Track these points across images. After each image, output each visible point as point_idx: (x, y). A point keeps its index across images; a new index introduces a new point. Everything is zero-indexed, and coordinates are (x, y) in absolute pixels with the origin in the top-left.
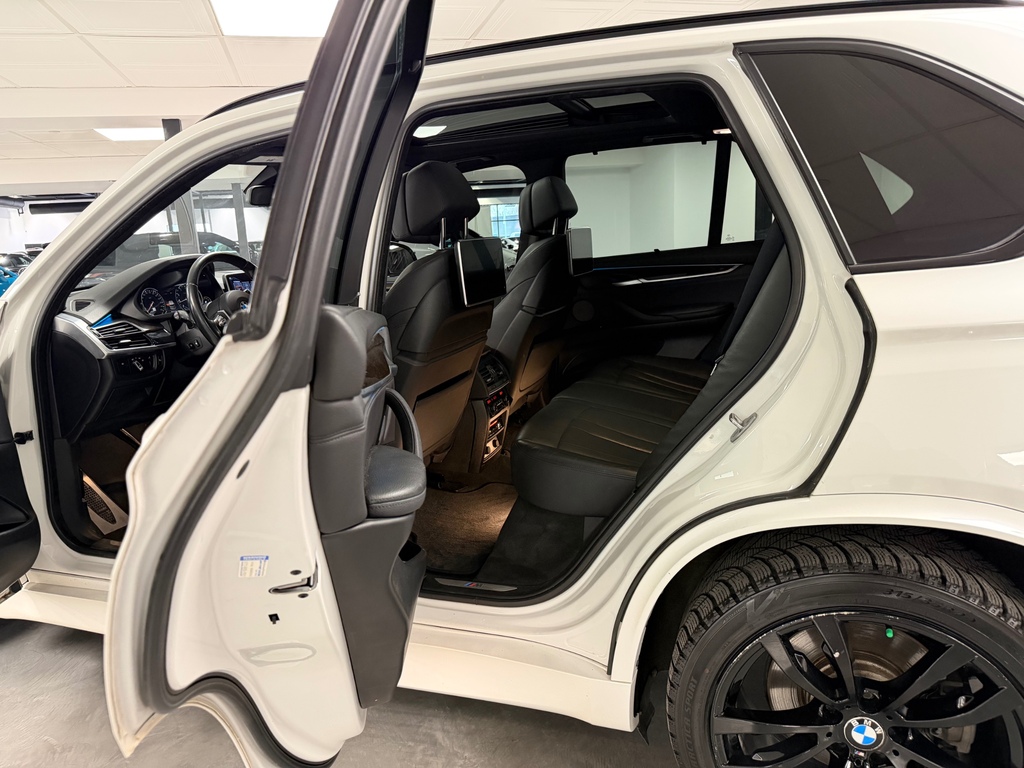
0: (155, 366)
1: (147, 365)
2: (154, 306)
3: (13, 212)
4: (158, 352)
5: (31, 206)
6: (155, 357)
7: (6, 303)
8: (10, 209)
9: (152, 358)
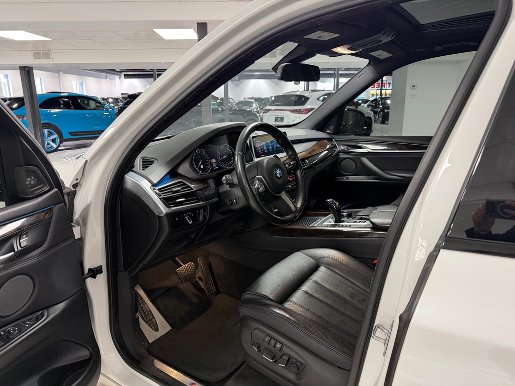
0: (201, 219)
1: (195, 219)
2: (202, 164)
3: (117, 77)
4: (204, 208)
5: (125, 75)
6: (202, 211)
7: (87, 161)
8: (116, 76)
9: (199, 212)
